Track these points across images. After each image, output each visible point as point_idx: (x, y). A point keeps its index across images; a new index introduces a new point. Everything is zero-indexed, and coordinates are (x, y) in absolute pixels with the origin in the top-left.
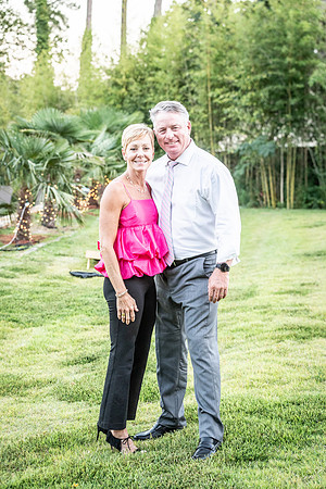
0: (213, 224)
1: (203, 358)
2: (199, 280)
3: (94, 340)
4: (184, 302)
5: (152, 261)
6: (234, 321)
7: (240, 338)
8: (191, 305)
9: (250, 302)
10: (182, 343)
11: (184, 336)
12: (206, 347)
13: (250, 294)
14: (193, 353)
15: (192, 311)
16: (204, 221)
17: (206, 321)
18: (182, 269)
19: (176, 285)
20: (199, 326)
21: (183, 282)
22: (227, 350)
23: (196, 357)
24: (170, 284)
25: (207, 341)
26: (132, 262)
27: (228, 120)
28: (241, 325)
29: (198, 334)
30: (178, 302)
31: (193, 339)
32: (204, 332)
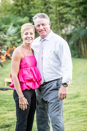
0: (60, 66)
1: (57, 125)
2: (55, 91)
3: (9, 118)
4: (49, 100)
5: (34, 83)
6: (70, 108)
7: (73, 115)
8: (51, 102)
9: (77, 100)
10: (48, 118)
11: (49, 115)
12: (58, 120)
13: (77, 96)
14: (52, 122)
15: (52, 104)
16: (56, 65)
17: (58, 108)
18: (47, 86)
19: (45, 93)
20: (55, 111)
21: (48, 92)
22: (67, 121)
23: (54, 124)
24: (42, 93)
25: (59, 117)
26: (25, 83)
27: (66, 20)
28: (73, 110)
29: (54, 114)
30: (46, 100)
31: (53, 116)
32: (57, 113)
